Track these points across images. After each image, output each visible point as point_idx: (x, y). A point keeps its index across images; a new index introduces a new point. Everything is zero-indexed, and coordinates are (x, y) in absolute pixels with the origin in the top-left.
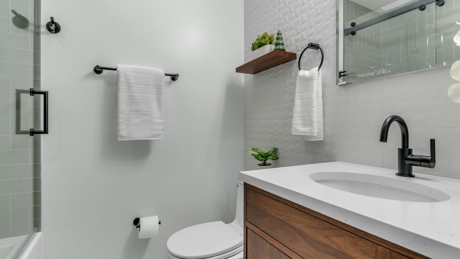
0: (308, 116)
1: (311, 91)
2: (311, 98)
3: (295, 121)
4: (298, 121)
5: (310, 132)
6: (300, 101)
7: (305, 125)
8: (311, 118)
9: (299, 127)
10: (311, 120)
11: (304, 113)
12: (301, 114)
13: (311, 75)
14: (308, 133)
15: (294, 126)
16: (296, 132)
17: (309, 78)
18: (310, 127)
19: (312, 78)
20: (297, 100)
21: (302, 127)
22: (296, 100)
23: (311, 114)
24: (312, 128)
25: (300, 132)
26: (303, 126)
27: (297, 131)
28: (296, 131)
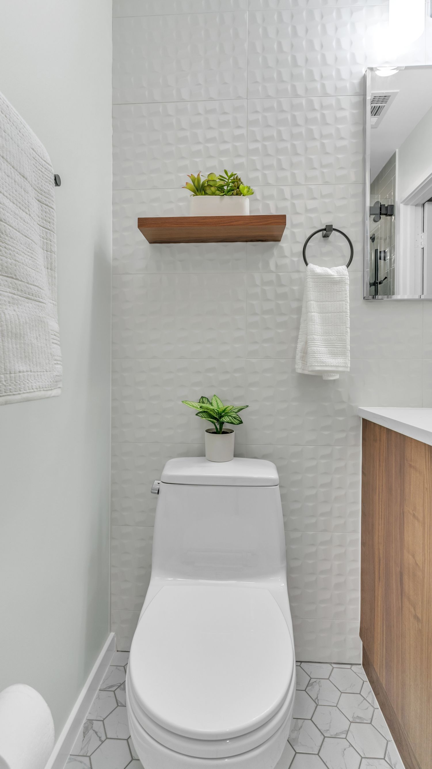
0: (339, 341)
1: (344, 301)
2: (344, 312)
3: (316, 347)
4: (321, 347)
5: (344, 365)
6: (319, 315)
7: (334, 354)
8: (345, 344)
9: (324, 357)
10: (346, 346)
11: (331, 334)
12: (323, 336)
13: (342, 276)
14: (341, 366)
15: (317, 355)
16: (322, 366)
17: (337, 280)
18: (344, 358)
19: (342, 282)
20: (314, 312)
21: (329, 357)
22: (312, 312)
23: (344, 337)
24: (345, 359)
25: (328, 366)
26: (332, 356)
27: (324, 365)
28: (322, 364)
